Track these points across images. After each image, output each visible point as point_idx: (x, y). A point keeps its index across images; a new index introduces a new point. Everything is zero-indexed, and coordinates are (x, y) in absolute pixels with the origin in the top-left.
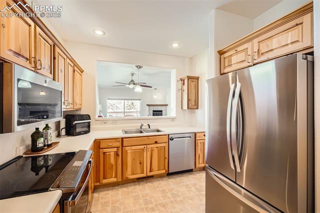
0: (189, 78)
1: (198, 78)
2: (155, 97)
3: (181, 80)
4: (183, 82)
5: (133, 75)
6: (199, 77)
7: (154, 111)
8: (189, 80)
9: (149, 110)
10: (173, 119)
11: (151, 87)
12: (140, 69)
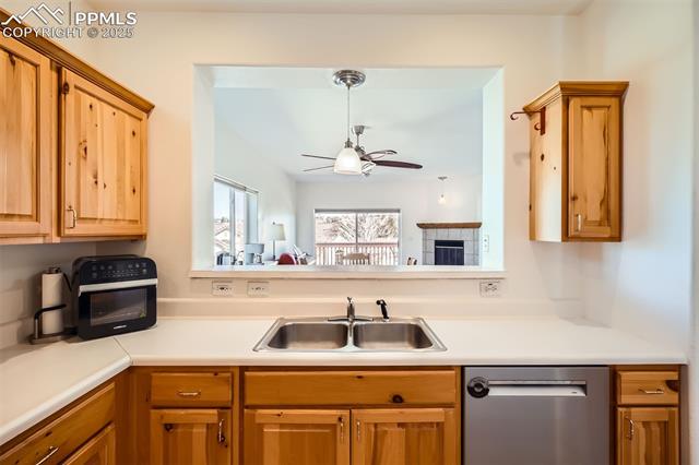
0: (570, 92)
1: (618, 92)
2: (442, 200)
3: (529, 112)
4: (538, 117)
5: (359, 131)
6: (626, 85)
7: (438, 243)
8: (573, 103)
9: (425, 240)
10: (490, 284)
11: (419, 167)
12: (354, 88)
